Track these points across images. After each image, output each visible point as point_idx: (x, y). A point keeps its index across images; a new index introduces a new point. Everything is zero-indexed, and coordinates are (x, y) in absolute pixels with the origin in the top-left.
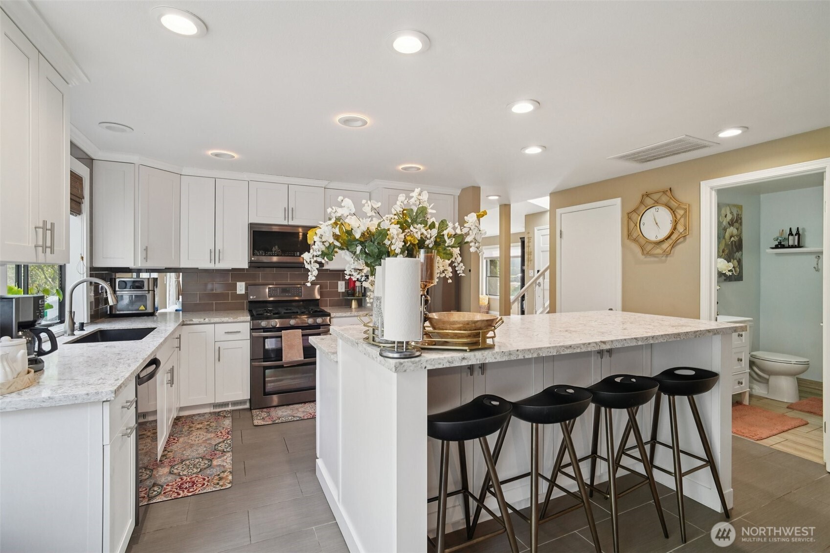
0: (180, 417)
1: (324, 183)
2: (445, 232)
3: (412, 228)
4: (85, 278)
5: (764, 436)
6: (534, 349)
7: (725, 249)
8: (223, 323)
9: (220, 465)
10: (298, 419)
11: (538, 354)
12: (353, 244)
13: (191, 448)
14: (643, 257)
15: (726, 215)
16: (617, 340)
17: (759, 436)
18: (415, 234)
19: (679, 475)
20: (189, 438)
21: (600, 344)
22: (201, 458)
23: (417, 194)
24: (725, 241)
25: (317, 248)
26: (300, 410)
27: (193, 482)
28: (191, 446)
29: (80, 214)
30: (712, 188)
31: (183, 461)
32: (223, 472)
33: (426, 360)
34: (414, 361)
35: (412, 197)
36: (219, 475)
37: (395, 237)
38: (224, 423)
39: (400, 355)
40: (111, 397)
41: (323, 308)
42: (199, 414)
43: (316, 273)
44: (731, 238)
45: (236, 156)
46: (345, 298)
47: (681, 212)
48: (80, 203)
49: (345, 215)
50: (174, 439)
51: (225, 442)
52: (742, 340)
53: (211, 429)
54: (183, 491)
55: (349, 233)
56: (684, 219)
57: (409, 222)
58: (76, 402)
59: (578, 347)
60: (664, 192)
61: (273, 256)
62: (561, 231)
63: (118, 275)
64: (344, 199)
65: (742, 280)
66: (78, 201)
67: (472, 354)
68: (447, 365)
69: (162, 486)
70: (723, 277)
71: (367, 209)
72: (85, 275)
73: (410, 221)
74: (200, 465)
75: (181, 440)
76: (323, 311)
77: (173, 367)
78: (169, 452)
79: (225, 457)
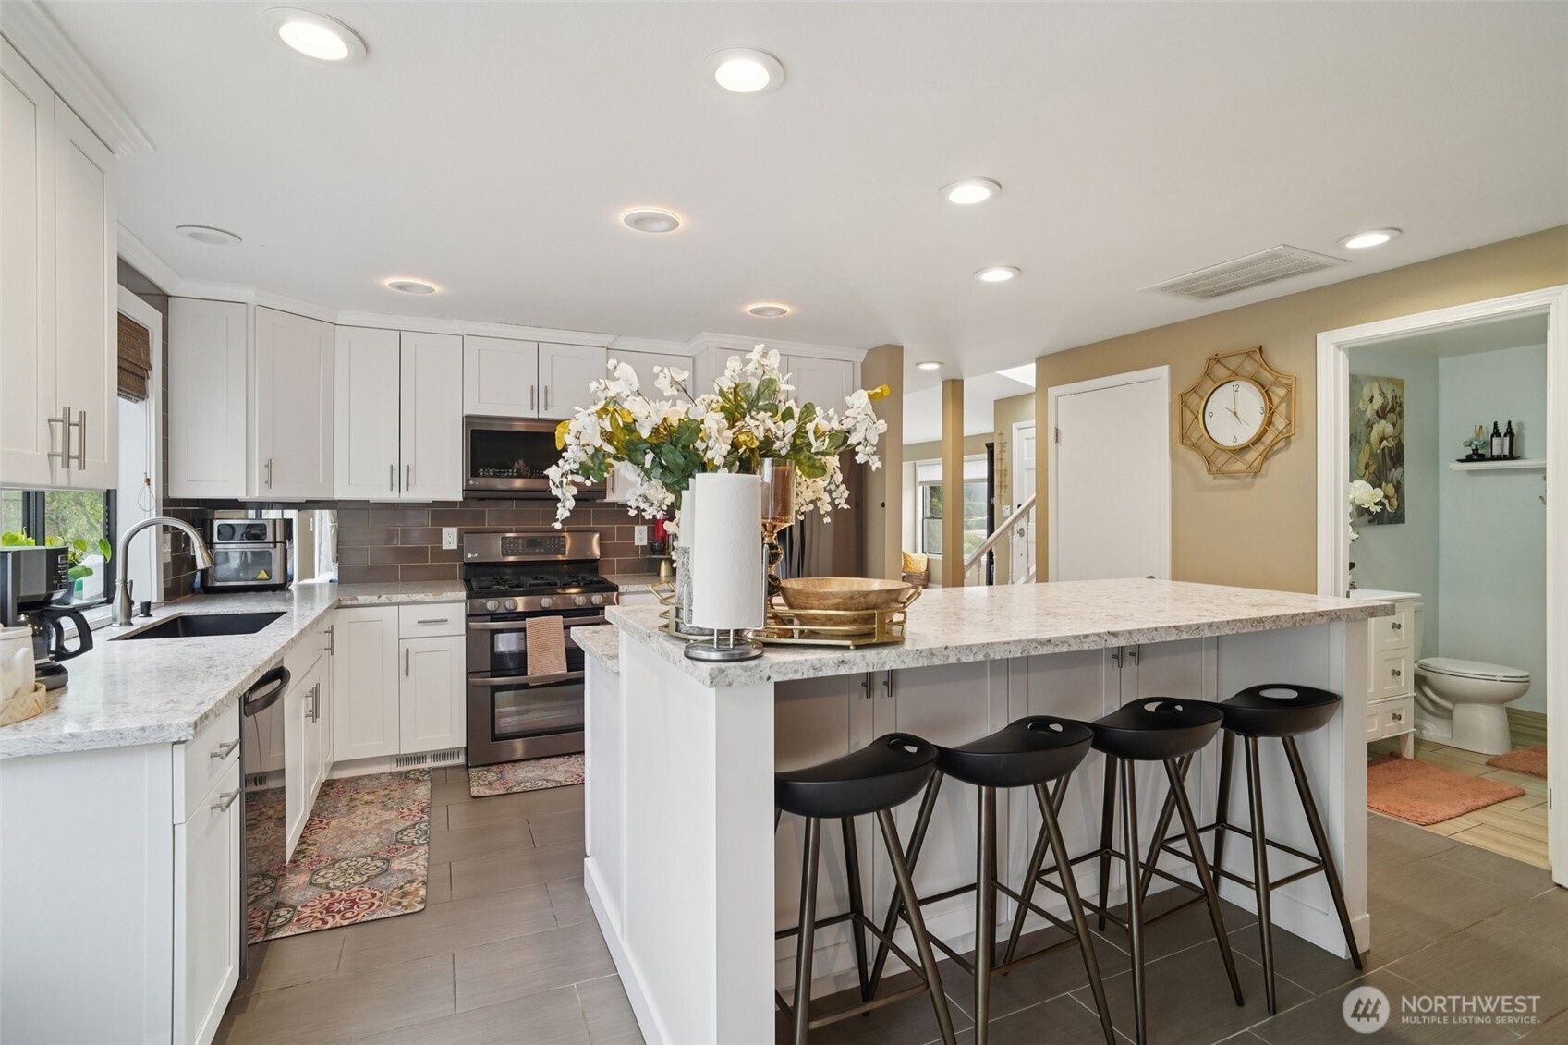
0: (334, 780)
1: (605, 340)
2: (810, 427)
3: (748, 418)
4: (154, 517)
5: (1439, 817)
6: (978, 645)
7: (1371, 463)
8: (414, 603)
9: (404, 870)
10: (555, 784)
11: (987, 655)
12: (639, 450)
13: (352, 837)
14: (1211, 477)
15: (1373, 397)
16: (1139, 630)
17: (1429, 817)
18: (754, 430)
19: (1263, 887)
20: (348, 820)
21: (1106, 637)
22: (369, 856)
23: (758, 356)
24: (1371, 448)
25: (573, 457)
26: (560, 768)
27: (354, 902)
28: (352, 834)
29: (143, 399)
30: (1338, 346)
31: (336, 863)
32: (410, 882)
33: (769, 665)
34: (746, 666)
35: (750, 361)
36: (401, 887)
37: (715, 434)
38: (416, 791)
39: (723, 655)
40: (187, 734)
41: (605, 576)
42: (369, 776)
43: (571, 504)
44: (1381, 441)
45: (437, 288)
46: (648, 557)
47: (1282, 392)
48: (144, 378)
49: (624, 395)
50: (321, 822)
51: (417, 827)
52: (1399, 636)
53: (390, 803)
54: (334, 917)
55: (630, 428)
56: (1287, 406)
57: (743, 408)
58: (122, 743)
59: (1063, 643)
60: (1249, 354)
61: (512, 477)
62: (1057, 430)
63: (218, 513)
64: (618, 363)
65: (1403, 522)
66: (139, 373)
67: (859, 653)
68: (810, 674)
69: (294, 908)
70: (1367, 517)
71: (663, 384)
72: (154, 512)
73: (745, 407)
74: (367, 869)
75: (334, 823)
76: (605, 581)
77: (318, 685)
78: (309, 845)
79: (415, 855)
